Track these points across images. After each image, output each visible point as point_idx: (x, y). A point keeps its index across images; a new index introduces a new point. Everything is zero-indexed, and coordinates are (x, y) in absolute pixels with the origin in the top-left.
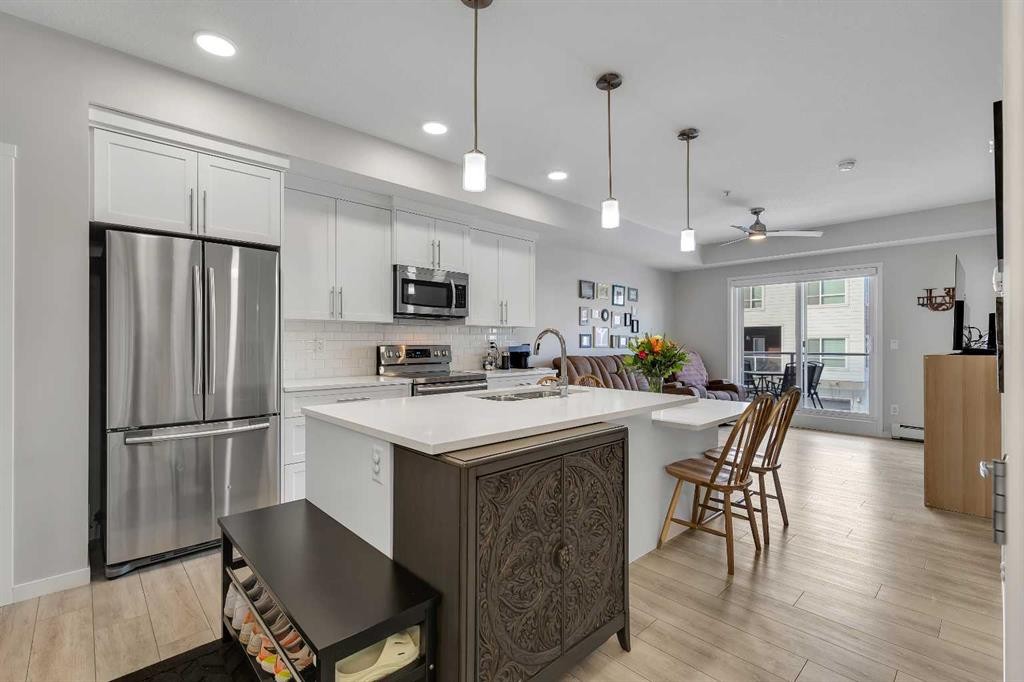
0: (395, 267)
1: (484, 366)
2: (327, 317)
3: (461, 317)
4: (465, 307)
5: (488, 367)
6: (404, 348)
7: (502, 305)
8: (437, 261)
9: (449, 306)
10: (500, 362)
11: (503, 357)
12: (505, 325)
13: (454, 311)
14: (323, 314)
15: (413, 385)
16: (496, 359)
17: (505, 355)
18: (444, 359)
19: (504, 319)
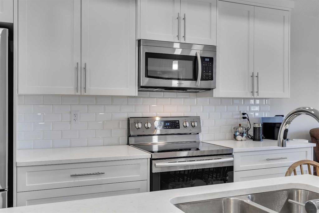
0: (139, 41)
1: (235, 136)
2: (72, 93)
3: (209, 89)
4: (212, 79)
5: (239, 138)
6: (158, 119)
7: (252, 76)
8: (182, 34)
9: (195, 78)
10: (251, 133)
11: (255, 128)
12: (256, 96)
13: (200, 83)
14: (69, 89)
15: (151, 160)
16: (247, 130)
17: (257, 126)
18: (194, 131)
19: (255, 90)
